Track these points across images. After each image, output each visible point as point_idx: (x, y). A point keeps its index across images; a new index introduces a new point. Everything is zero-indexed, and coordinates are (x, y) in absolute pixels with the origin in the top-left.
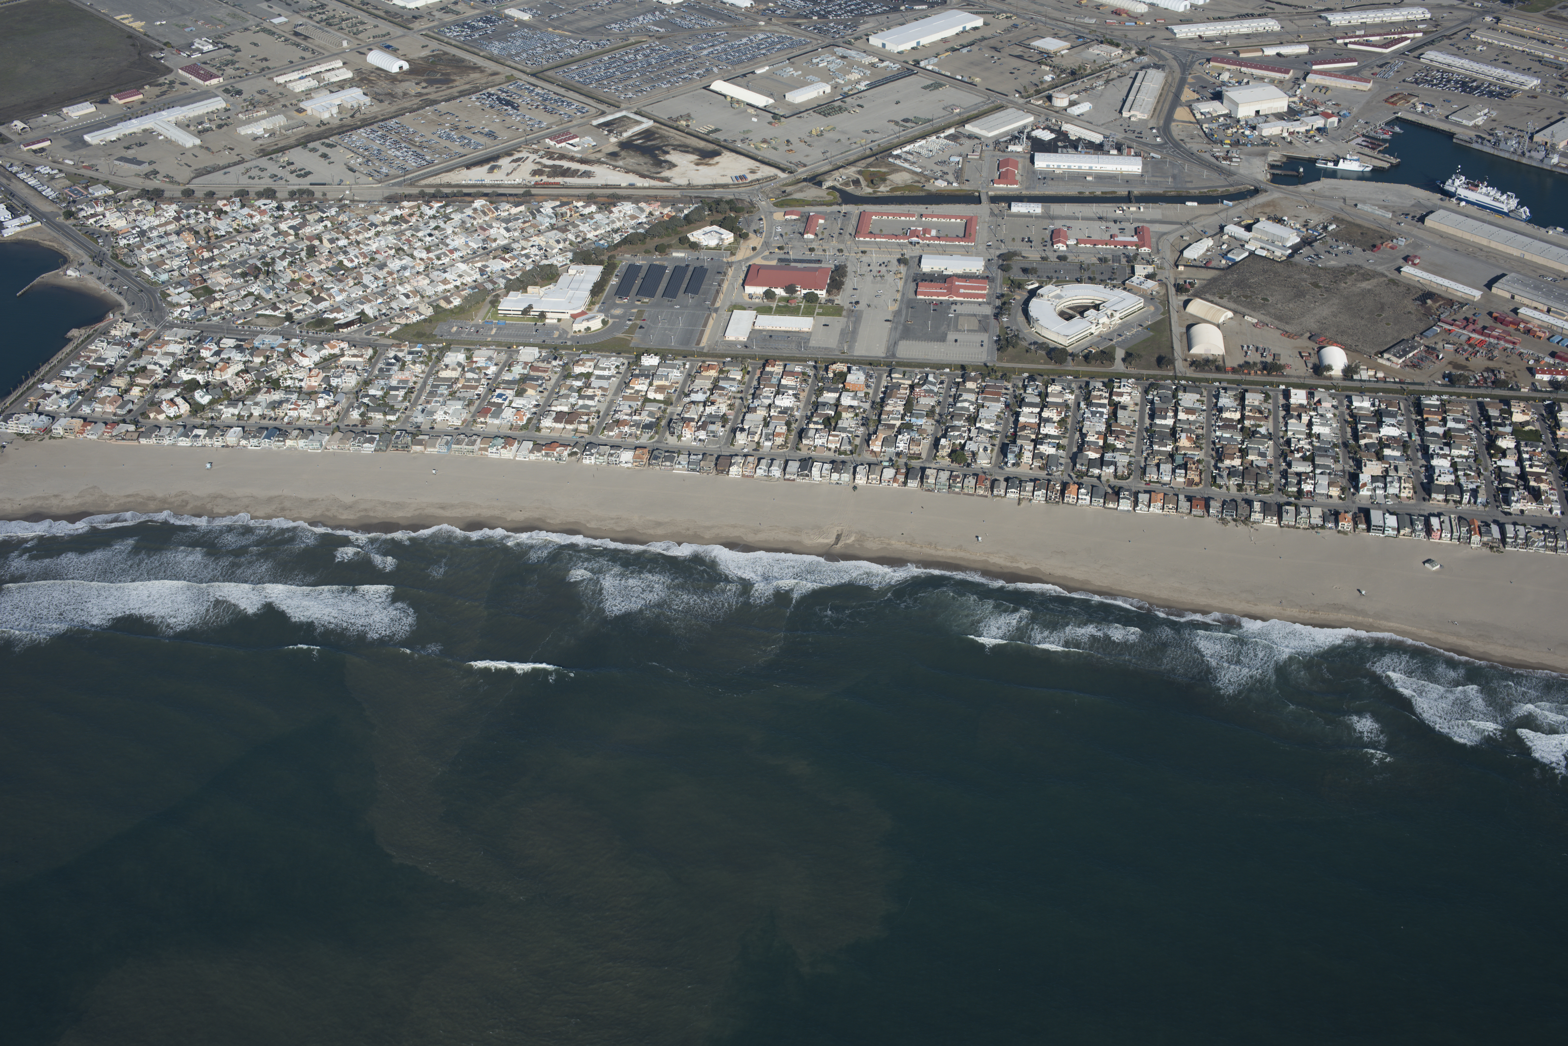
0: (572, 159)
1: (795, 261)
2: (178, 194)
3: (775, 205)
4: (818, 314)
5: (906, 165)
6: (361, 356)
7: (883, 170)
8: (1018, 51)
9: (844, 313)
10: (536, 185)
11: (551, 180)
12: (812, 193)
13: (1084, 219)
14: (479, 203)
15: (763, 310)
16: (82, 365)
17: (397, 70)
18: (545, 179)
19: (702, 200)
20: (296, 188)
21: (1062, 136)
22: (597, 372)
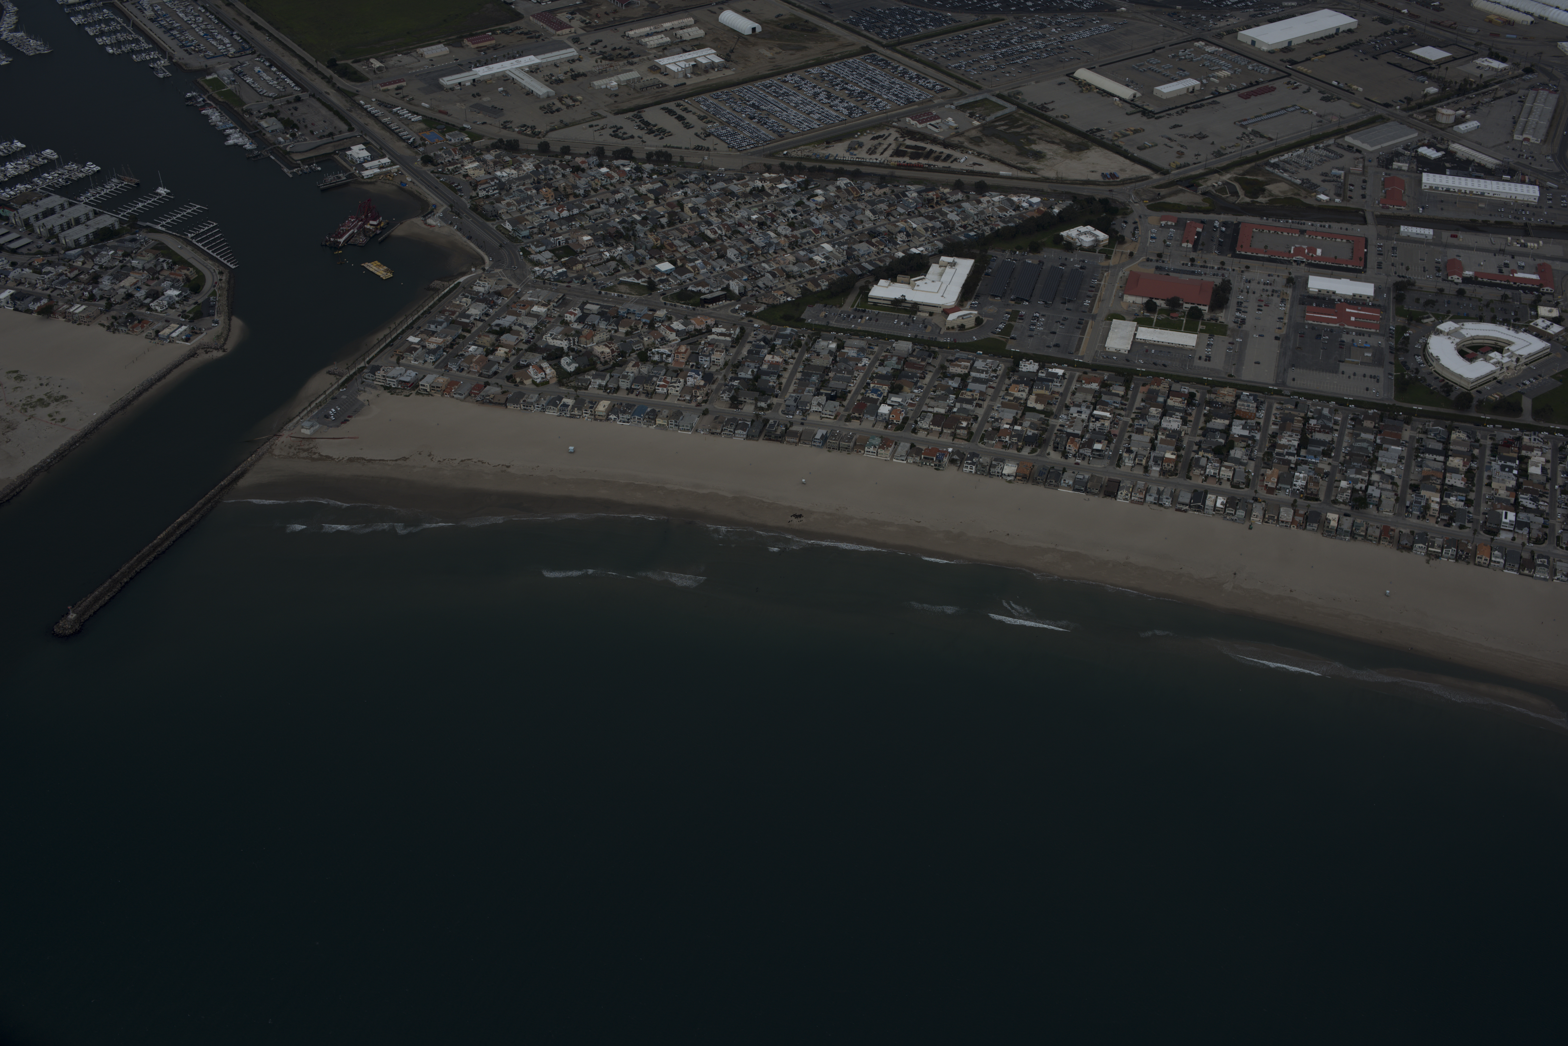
0: (935, 141)
1: (1176, 271)
2: (536, 147)
3: (1150, 207)
4: (1202, 331)
5: (1286, 175)
6: (730, 335)
7: (1260, 178)
8: (1396, 58)
9: (1229, 332)
10: (899, 166)
11: (914, 162)
12: (1186, 198)
13: (1479, 249)
14: (842, 182)
15: (1143, 322)
16: (446, 320)
17: (750, 32)
18: (907, 160)
19: (1075, 197)
20: (654, 149)
21: (1450, 155)
22: (973, 374)
